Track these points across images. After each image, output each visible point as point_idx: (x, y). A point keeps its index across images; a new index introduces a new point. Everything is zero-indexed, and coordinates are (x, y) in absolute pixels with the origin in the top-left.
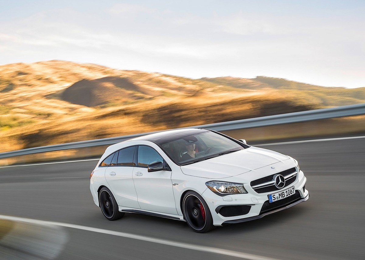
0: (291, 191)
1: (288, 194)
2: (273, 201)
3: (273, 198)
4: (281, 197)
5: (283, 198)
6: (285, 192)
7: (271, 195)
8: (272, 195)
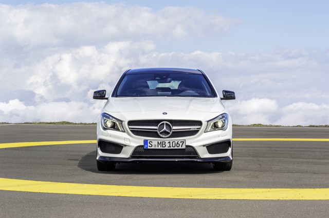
0: (177, 144)
1: (171, 146)
2: (149, 148)
3: (149, 145)
4: (159, 146)
5: (162, 148)
6: (167, 142)
7: (147, 140)
8: (149, 141)
